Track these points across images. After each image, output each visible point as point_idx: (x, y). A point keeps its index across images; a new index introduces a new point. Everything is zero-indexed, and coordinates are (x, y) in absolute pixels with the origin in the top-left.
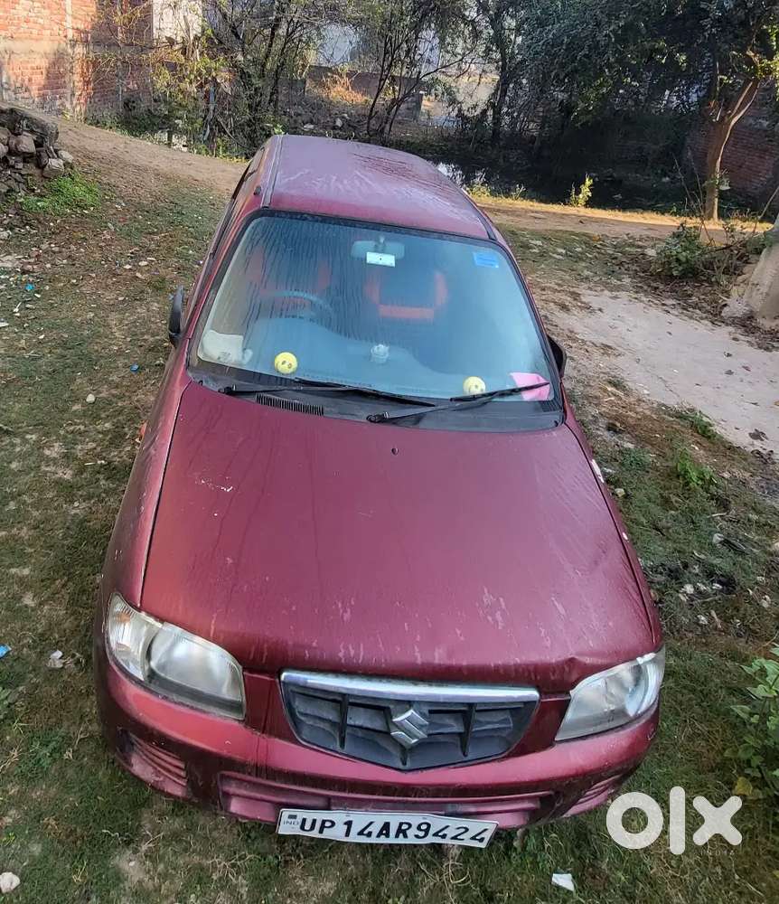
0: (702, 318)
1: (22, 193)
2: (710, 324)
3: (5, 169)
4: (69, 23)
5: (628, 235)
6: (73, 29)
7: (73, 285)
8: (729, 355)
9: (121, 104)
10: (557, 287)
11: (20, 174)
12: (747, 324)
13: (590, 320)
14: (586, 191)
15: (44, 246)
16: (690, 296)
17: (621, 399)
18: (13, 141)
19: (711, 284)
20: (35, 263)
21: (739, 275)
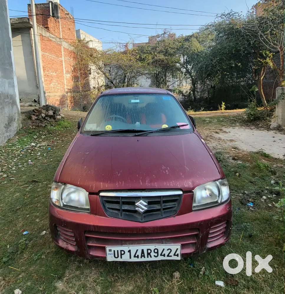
0: (264, 130)
1: (49, 126)
2: (267, 131)
3: (45, 121)
4: (66, 87)
5: (237, 114)
6: (67, 89)
7: (62, 146)
8: (274, 137)
9: (82, 108)
10: (215, 129)
11: (49, 121)
12: (279, 129)
13: (226, 135)
14: (223, 106)
15: (55, 139)
16: (259, 125)
17: (236, 151)
18: (47, 113)
19: (265, 120)
20: (52, 143)
21: (272, 116)
